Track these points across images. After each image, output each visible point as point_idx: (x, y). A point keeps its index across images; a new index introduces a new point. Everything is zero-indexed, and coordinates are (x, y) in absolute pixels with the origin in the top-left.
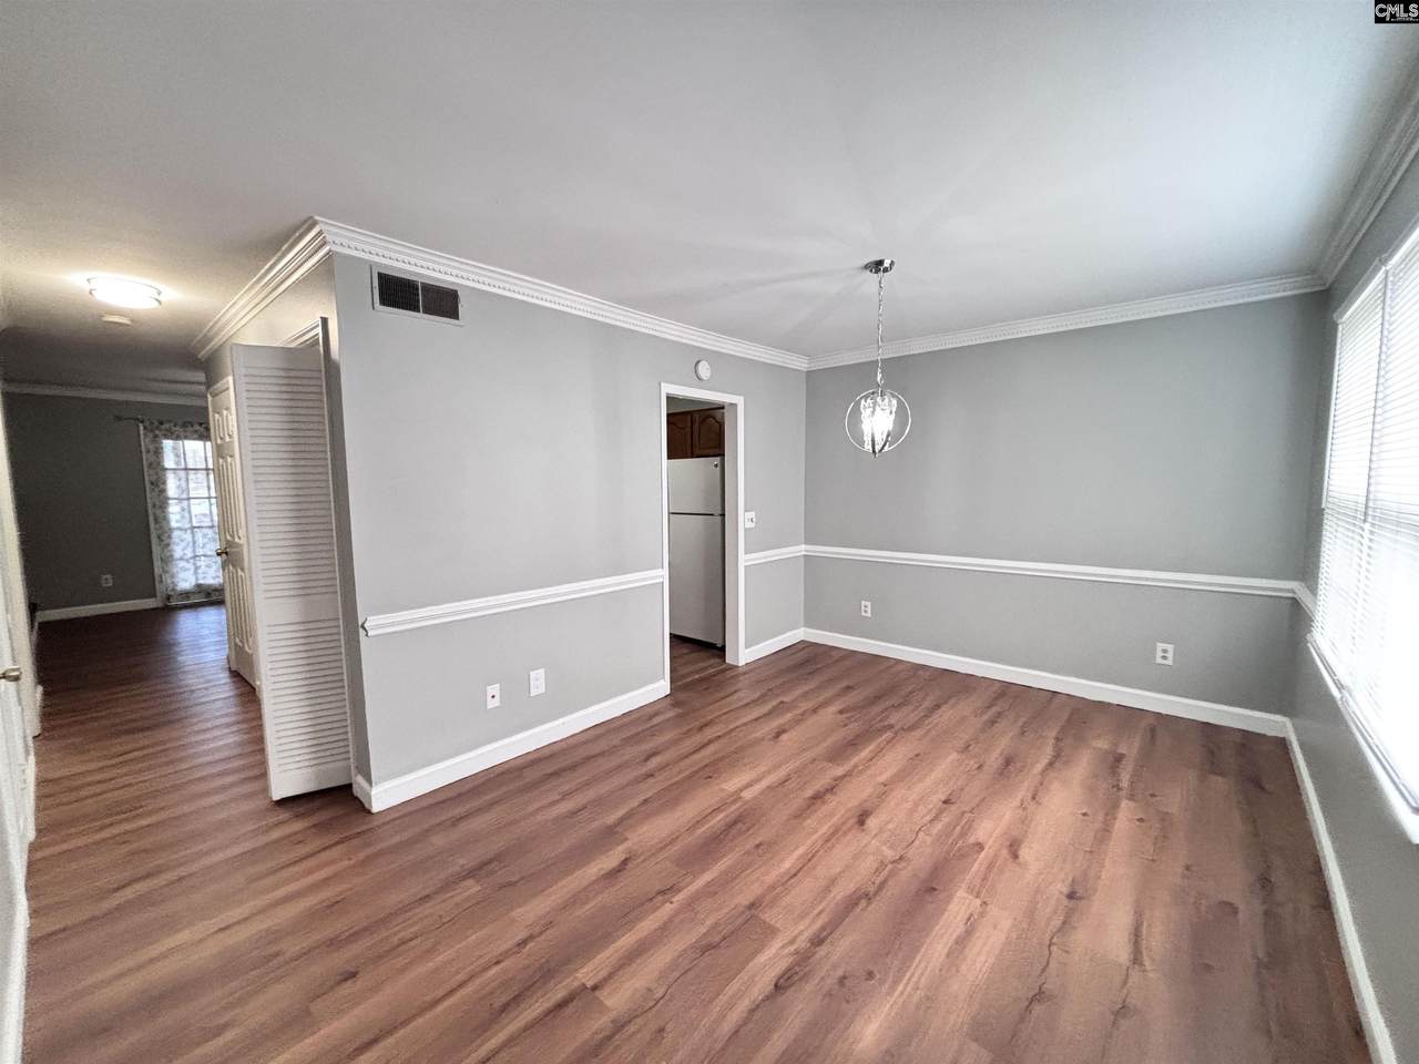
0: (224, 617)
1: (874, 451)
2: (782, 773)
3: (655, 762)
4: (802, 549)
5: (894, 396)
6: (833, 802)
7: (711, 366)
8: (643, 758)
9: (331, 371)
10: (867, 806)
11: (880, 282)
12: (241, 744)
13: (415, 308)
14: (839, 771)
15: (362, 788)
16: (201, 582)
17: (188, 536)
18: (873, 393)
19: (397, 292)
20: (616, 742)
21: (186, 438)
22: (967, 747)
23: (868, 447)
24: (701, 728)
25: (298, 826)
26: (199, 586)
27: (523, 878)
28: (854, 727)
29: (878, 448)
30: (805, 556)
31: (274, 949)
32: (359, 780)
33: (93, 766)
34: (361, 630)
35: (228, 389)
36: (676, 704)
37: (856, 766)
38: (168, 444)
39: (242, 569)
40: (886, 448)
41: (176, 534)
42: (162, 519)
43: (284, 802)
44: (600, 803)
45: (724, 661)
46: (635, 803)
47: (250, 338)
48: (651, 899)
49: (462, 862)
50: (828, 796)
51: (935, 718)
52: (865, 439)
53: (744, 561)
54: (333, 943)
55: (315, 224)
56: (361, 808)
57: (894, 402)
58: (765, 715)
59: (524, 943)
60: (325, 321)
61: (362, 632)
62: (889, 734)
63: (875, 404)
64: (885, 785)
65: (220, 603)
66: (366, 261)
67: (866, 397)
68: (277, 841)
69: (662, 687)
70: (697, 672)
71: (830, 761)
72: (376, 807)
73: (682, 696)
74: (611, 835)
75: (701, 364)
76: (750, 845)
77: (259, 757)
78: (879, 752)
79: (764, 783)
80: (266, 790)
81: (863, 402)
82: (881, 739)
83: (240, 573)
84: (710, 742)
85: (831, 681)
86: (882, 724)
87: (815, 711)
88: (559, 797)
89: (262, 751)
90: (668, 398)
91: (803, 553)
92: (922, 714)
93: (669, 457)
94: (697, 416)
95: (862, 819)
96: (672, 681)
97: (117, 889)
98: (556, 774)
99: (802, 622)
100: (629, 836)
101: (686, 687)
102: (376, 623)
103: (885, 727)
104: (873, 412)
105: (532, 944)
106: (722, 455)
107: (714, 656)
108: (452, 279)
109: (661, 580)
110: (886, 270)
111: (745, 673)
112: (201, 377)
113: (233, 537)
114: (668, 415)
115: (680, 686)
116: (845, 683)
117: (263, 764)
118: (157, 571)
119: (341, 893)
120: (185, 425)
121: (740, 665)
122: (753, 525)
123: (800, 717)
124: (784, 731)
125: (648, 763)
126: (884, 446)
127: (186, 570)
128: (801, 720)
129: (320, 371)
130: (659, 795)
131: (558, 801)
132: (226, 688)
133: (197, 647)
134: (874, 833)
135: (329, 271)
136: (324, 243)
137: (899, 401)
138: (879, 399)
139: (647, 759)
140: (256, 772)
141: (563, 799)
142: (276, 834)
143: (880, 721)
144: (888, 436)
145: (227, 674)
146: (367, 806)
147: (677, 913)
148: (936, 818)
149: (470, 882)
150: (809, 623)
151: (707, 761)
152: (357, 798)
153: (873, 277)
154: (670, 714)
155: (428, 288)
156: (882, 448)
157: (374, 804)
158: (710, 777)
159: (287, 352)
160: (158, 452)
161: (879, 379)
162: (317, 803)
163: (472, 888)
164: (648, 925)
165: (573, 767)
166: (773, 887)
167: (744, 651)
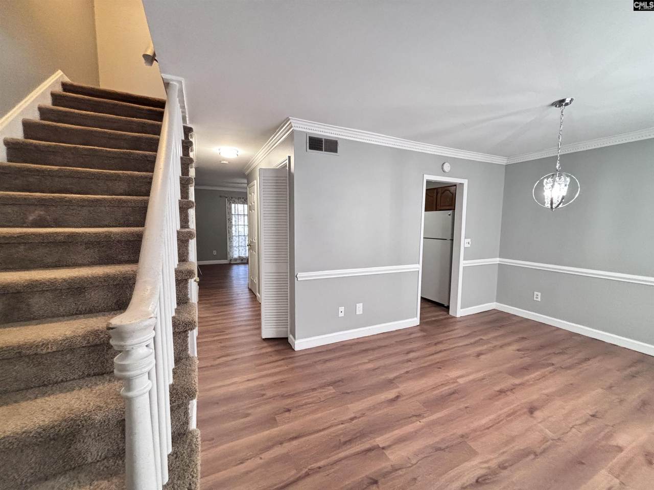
0: (247, 269)
1: (552, 208)
2: (480, 375)
3: (412, 355)
4: (497, 260)
5: (568, 176)
6: (511, 397)
7: (450, 165)
8: (405, 352)
9: (291, 176)
10: (536, 404)
11: (562, 112)
12: (252, 316)
13: (321, 150)
14: (517, 381)
15: (291, 339)
16: (240, 255)
17: (237, 239)
18: (553, 175)
19: (316, 144)
20: (393, 342)
21: (239, 203)
22: (611, 387)
23: (548, 205)
24: (436, 344)
25: (269, 350)
26: (239, 257)
27: (352, 392)
28: (527, 360)
29: (554, 206)
30: (499, 264)
31: (263, 392)
32: (291, 337)
33: (211, 315)
34: (295, 278)
35: (254, 185)
36: (422, 330)
37: (528, 381)
38: (233, 205)
39: (255, 252)
40: (560, 206)
41: (234, 237)
42: (230, 232)
43: (266, 340)
44: (386, 368)
45: (448, 313)
46: (402, 371)
47: (263, 166)
48: (410, 417)
49: (329, 378)
50: (509, 393)
51: (585, 365)
52: (546, 201)
53: (463, 263)
54: (283, 396)
55: (289, 120)
56: (290, 348)
57: (568, 179)
58: (471, 344)
59: (352, 419)
60: (289, 157)
61: (296, 279)
62: (551, 368)
63: (554, 181)
64: (548, 396)
65: (247, 263)
66: (305, 132)
67: (548, 178)
68: (263, 354)
69: (415, 321)
70: (434, 317)
71: (510, 375)
72: (297, 348)
73: (426, 327)
74: (390, 383)
75: (445, 165)
76: (462, 406)
77: (258, 322)
78: (543, 377)
79: (471, 377)
80: (260, 334)
81: (545, 180)
82: (545, 370)
83: (254, 253)
84: (440, 351)
85: (513, 333)
86: (546, 362)
87: (501, 347)
88: (367, 361)
89: (260, 319)
90: (427, 182)
91: (498, 262)
92: (575, 362)
93: (426, 210)
94: (440, 190)
95: (532, 410)
96: (421, 319)
97: (219, 358)
98: (366, 351)
99: (495, 299)
100: (399, 386)
101: (427, 323)
102: (301, 276)
103: (548, 364)
104: (553, 186)
105: (356, 421)
106: (454, 209)
107: (443, 310)
108: (336, 136)
109: (418, 270)
110: (567, 104)
111: (460, 321)
112: (245, 181)
113: (252, 239)
114: (427, 190)
115: (424, 322)
116: (521, 336)
117: (260, 324)
118: (228, 250)
119: (284, 379)
120: (238, 199)
121: (457, 316)
122: (469, 246)
123: (492, 349)
124: (482, 354)
125: (408, 355)
126: (559, 204)
127: (236, 251)
128: (493, 350)
129: (287, 177)
130: (414, 371)
131: (366, 363)
132: (248, 294)
133: (238, 279)
134: (539, 421)
135: (291, 138)
136: (291, 127)
137: (571, 178)
138: (557, 179)
139: (408, 353)
140: (257, 326)
141: (369, 362)
142: (264, 351)
143: (544, 360)
144: (563, 198)
145: (247, 290)
146: (293, 347)
147: (423, 428)
148: (586, 423)
149: (331, 387)
150: (499, 300)
151: (438, 360)
152: (289, 344)
153: (557, 110)
154: (419, 335)
155: (327, 141)
156: (558, 206)
157: (296, 347)
158: (440, 368)
159: (276, 171)
160: (231, 208)
161: (557, 167)
162: (276, 343)
163: (331, 390)
164: (409, 428)
165: (373, 349)
166: (475, 431)
167: (460, 310)
